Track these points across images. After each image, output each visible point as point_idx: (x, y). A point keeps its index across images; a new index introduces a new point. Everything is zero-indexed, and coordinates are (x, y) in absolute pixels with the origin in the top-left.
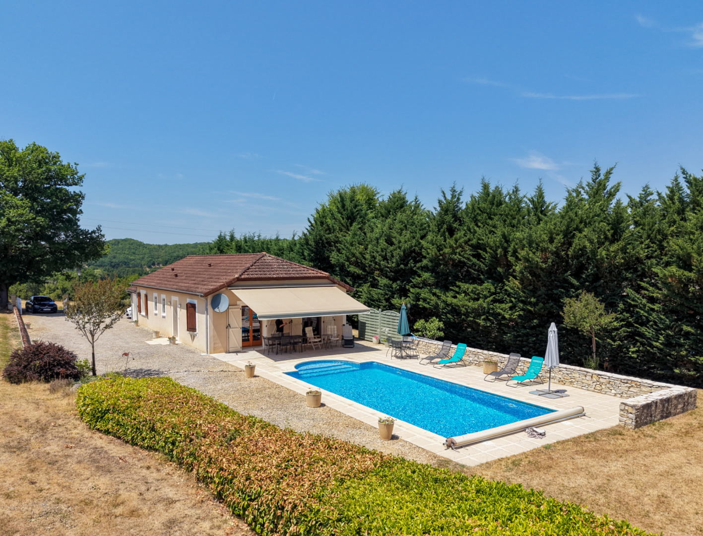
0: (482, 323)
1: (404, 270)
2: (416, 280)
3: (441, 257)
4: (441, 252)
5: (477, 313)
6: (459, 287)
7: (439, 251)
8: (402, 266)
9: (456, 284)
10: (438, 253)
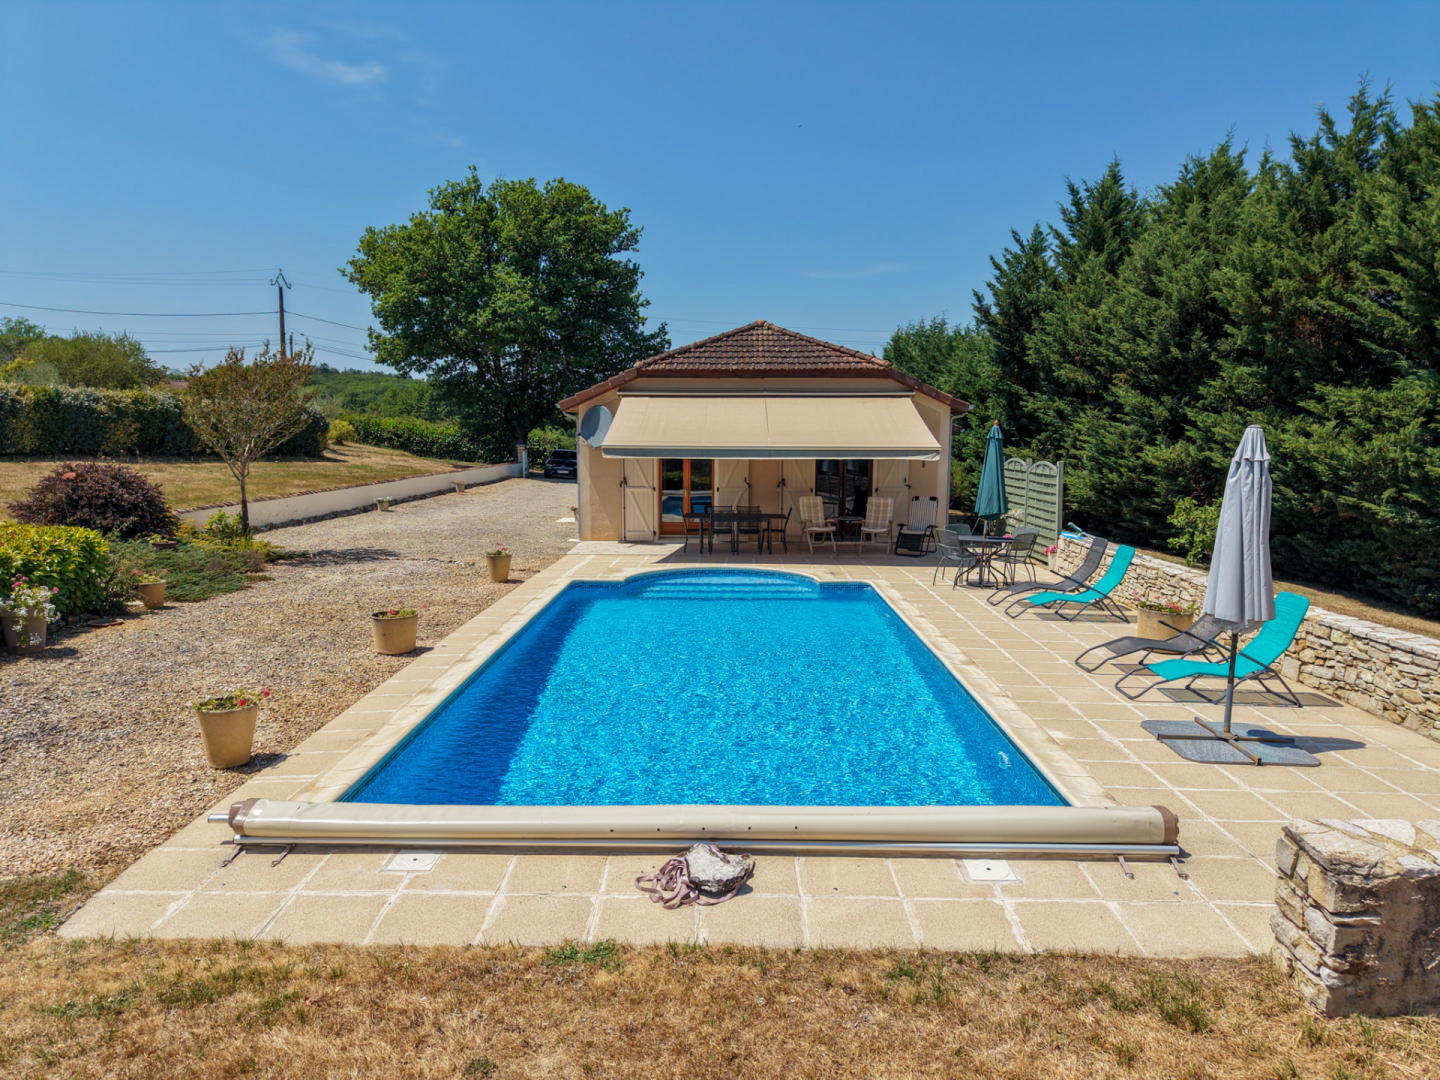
0: (1383, 512)
1: (1183, 363)
2: (1211, 389)
3: (1266, 310)
4: (1267, 293)
5: (1369, 480)
6: (1321, 399)
7: (1258, 289)
8: (1175, 351)
9: (1313, 390)
10: (1256, 297)
